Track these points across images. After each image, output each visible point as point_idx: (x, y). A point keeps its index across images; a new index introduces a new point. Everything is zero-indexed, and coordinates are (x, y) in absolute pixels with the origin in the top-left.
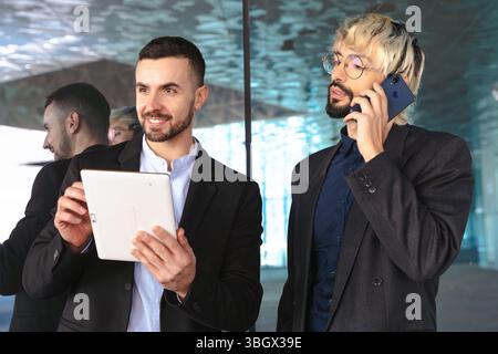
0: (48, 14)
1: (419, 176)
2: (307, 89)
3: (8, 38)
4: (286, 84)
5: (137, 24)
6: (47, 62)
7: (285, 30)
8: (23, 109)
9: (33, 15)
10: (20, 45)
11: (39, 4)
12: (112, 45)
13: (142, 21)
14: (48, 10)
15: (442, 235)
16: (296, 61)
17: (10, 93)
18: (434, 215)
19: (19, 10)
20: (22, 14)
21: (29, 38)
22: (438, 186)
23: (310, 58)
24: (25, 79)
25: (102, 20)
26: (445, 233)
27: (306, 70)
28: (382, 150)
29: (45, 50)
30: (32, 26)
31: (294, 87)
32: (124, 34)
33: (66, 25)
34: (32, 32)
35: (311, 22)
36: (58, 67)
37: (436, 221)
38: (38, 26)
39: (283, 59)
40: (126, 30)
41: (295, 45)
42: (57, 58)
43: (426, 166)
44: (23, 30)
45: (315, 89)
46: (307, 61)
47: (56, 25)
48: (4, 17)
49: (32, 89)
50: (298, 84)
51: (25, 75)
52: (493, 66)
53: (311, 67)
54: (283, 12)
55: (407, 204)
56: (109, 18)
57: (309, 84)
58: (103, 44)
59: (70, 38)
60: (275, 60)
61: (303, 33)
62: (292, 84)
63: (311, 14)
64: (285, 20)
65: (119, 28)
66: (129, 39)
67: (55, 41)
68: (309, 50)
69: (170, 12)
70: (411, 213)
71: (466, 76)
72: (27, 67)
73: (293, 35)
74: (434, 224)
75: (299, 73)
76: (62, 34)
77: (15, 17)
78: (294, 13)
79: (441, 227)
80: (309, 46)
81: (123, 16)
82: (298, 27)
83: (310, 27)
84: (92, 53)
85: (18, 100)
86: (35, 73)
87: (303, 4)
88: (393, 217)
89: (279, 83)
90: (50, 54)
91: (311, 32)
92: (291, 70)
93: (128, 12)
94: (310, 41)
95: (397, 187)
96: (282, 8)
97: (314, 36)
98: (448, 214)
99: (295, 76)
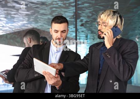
0: (20, 16)
1: (123, 52)
2: (87, 37)
3: (9, 22)
4: (81, 35)
5: (43, 19)
6: (19, 28)
7: (82, 21)
8: (12, 41)
9: (16, 16)
10: (12, 24)
11: (17, 13)
12: (36, 24)
13: (44, 18)
14: (20, 15)
15: (129, 68)
16: (84, 29)
17: (9, 36)
18: (127, 63)
19: (12, 15)
20: (13, 15)
21: (14, 22)
22: (128, 55)
23: (88, 28)
24: (13, 33)
25: (33, 17)
26: (130, 68)
27: (87, 32)
28: (112, 45)
29: (18, 25)
30: (15, 19)
31: (83, 36)
32: (39, 21)
33: (24, 19)
34: (15, 20)
35: (88, 19)
36: (21, 30)
37: (128, 64)
38: (16, 19)
39: (81, 29)
40: (40, 20)
41: (84, 25)
42: (21, 27)
43: (125, 49)
44: (13, 20)
45: (89, 37)
46: (87, 29)
47: (21, 18)
48: (8, 16)
49: (14, 36)
50: (84, 36)
51: (13, 32)
52: (136, 32)
53: (88, 31)
54: (81, 16)
55: (119, 60)
56: (35, 17)
57: (87, 35)
58: (33, 24)
59: (25, 22)
60: (79, 29)
61: (86, 22)
62: (83, 35)
63: (88, 17)
64: (82, 18)
65: (38, 20)
66: (40, 23)
67: (21, 23)
68: (88, 26)
69: (51, 16)
70: (120, 63)
71: (129, 34)
72: (14, 30)
73: (84, 22)
74: (127, 65)
75: (85, 33)
76: (23, 21)
77: (11, 16)
78: (84, 16)
79: (129, 66)
80: (87, 25)
81: (39, 16)
82: (85, 20)
83: (88, 20)
84: (31, 26)
85: (11, 38)
86: (15, 31)
87: (86, 14)
88: (115, 64)
89: (79, 35)
90: (19, 26)
91: (88, 21)
92: (83, 31)
93: (40, 15)
94: (88, 24)
95: (116, 56)
96: (81, 15)
97: (89, 23)
98: (131, 62)
99: (83, 33)
